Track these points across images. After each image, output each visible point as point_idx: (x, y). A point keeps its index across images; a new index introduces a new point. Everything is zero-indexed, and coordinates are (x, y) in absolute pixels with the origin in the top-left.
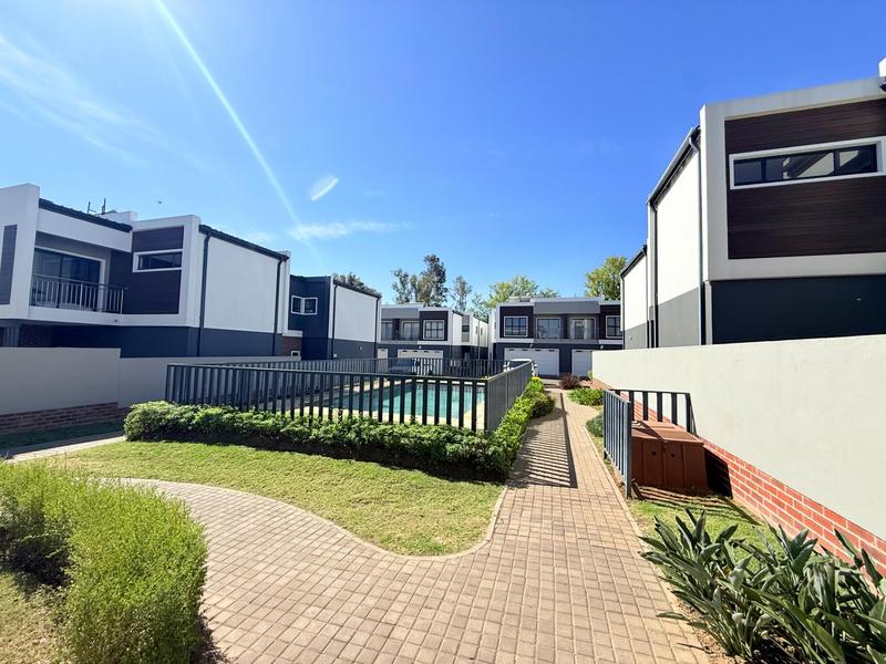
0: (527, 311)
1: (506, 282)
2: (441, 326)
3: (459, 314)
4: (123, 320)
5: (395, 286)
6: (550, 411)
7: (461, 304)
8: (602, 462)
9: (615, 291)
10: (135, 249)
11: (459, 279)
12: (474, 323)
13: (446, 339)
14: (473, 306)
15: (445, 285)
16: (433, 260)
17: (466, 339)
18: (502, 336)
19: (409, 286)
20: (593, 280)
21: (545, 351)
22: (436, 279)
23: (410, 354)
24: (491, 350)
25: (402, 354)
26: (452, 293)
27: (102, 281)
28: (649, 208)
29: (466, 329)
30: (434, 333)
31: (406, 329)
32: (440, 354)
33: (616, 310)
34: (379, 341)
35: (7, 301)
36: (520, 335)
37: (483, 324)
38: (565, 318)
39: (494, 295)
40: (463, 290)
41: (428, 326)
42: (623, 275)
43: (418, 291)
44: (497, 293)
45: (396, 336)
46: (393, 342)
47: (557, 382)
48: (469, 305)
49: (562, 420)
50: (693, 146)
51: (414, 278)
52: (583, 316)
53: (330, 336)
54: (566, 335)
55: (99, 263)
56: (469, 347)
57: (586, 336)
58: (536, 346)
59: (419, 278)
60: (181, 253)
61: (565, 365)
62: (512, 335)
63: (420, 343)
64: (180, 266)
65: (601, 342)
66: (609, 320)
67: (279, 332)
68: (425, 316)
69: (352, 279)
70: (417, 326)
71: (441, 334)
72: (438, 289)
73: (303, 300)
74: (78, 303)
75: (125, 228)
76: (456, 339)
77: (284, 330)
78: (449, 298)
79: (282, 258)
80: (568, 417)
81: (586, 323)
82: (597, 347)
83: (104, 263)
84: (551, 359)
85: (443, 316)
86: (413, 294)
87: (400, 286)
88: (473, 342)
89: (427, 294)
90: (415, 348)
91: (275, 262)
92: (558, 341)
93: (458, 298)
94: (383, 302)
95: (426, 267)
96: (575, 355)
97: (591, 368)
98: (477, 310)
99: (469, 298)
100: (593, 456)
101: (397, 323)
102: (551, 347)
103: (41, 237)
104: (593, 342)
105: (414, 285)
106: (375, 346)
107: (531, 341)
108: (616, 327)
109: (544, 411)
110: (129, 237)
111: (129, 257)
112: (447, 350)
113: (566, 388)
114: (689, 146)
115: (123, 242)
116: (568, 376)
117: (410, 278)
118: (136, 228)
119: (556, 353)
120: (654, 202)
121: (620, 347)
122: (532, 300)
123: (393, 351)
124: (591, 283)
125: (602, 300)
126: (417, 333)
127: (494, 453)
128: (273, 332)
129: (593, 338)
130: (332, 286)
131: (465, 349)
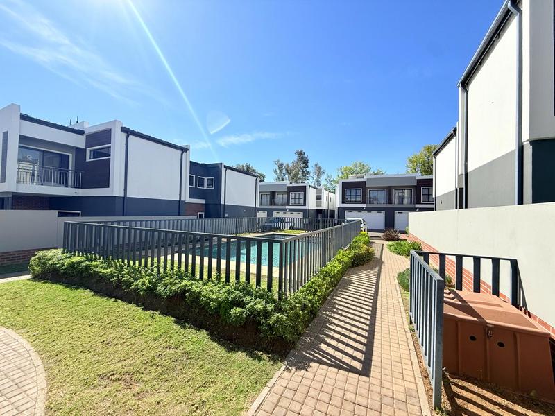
0: (362, 185)
1: (349, 167)
2: (302, 196)
3: (315, 188)
4: (81, 192)
5: (275, 171)
6: (368, 261)
7: (318, 182)
8: (407, 327)
9: (428, 169)
10: (87, 146)
11: (316, 165)
12: (325, 194)
13: (305, 205)
14: (325, 182)
15: (308, 170)
16: (301, 153)
17: (319, 204)
18: (343, 202)
19: (284, 171)
20: (413, 162)
21: (374, 213)
22: (302, 165)
23: (281, 215)
24: (336, 212)
25: (276, 215)
26: (311, 174)
27: (70, 168)
28: (460, 89)
29: (319, 198)
30: (297, 201)
31: (280, 198)
32: (301, 215)
33: (429, 183)
34: (258, 206)
35: (3, 180)
36: (356, 202)
37: (331, 195)
38: (390, 189)
39: (340, 175)
40: (319, 172)
41: (293, 195)
42: (436, 154)
43: (289, 174)
44: (343, 174)
45: (273, 203)
46: (271, 207)
47: (381, 235)
48: (323, 182)
49: (377, 269)
50: (513, 10)
51: (288, 166)
52: (403, 188)
53: (222, 203)
54: (390, 201)
55: (68, 156)
56: (321, 210)
57: (406, 201)
58: (368, 209)
59: (291, 165)
60: (110, 147)
61: (390, 223)
62: (350, 202)
63: (287, 207)
64: (110, 155)
65: (417, 206)
66: (423, 190)
67: (182, 200)
68: (291, 189)
69: (248, 168)
70: (286, 196)
71: (302, 201)
72: (303, 172)
73: (206, 179)
74: (51, 181)
75: (81, 132)
76: (312, 204)
77: (186, 198)
78: (310, 178)
79: (184, 150)
80: (383, 267)
81: (406, 193)
82: (414, 210)
83: (71, 155)
84: (379, 219)
85: (303, 189)
86: (287, 176)
87: (278, 171)
88: (324, 206)
89: (296, 176)
90: (285, 210)
91: (179, 152)
92: (385, 206)
93: (316, 178)
94: (266, 181)
95: (295, 158)
96: (397, 215)
97: (408, 226)
98: (328, 185)
99: (323, 178)
100: (398, 319)
101: (273, 194)
102: (379, 209)
103: (23, 139)
104: (412, 206)
105: (287, 170)
106: (255, 210)
107: (364, 205)
108: (429, 194)
109: (363, 261)
110: (83, 138)
111: (84, 151)
112: (306, 212)
113: (388, 240)
114: (509, 11)
115: (80, 142)
116: (391, 230)
117: (284, 165)
118: (87, 132)
119: (383, 214)
120: (465, 84)
121: (432, 209)
122: (365, 177)
123: (270, 213)
124: (411, 165)
125: (419, 176)
126: (285, 201)
127: (276, 322)
128: (178, 199)
129: (411, 203)
130: (223, 170)
131: (319, 211)
